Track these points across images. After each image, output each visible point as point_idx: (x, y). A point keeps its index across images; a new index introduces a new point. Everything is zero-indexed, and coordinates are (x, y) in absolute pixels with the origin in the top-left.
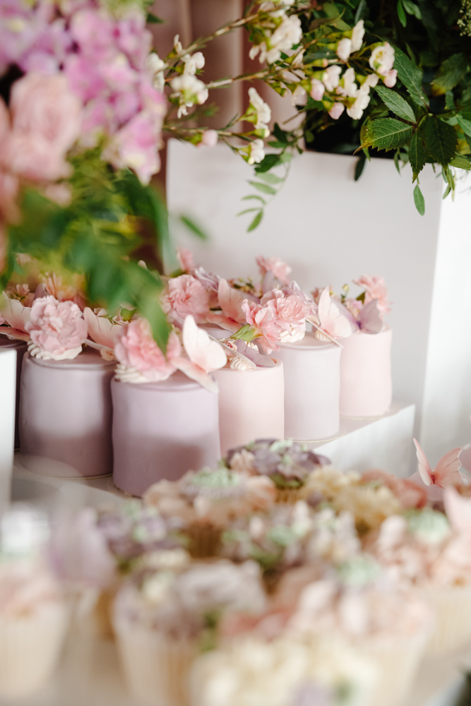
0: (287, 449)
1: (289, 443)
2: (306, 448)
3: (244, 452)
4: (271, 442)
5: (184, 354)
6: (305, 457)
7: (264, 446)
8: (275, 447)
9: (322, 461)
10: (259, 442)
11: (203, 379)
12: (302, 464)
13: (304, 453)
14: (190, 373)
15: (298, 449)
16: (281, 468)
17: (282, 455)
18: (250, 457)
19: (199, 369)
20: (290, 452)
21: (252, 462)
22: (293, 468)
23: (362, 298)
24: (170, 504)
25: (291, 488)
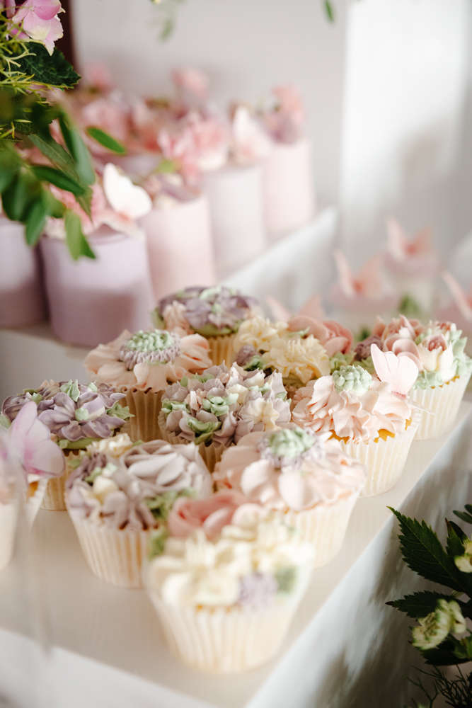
0: (216, 296)
1: (218, 290)
2: (234, 293)
3: (175, 303)
4: (201, 290)
5: (108, 206)
6: (233, 303)
7: (194, 294)
8: (205, 295)
9: (250, 303)
10: (188, 290)
11: (129, 229)
12: (232, 311)
13: (233, 297)
14: (116, 225)
15: (227, 294)
16: (211, 317)
17: (212, 303)
18: (181, 307)
19: (123, 217)
20: (219, 299)
21: (183, 312)
22: (223, 316)
23: (277, 109)
24: (109, 371)
25: (222, 336)
